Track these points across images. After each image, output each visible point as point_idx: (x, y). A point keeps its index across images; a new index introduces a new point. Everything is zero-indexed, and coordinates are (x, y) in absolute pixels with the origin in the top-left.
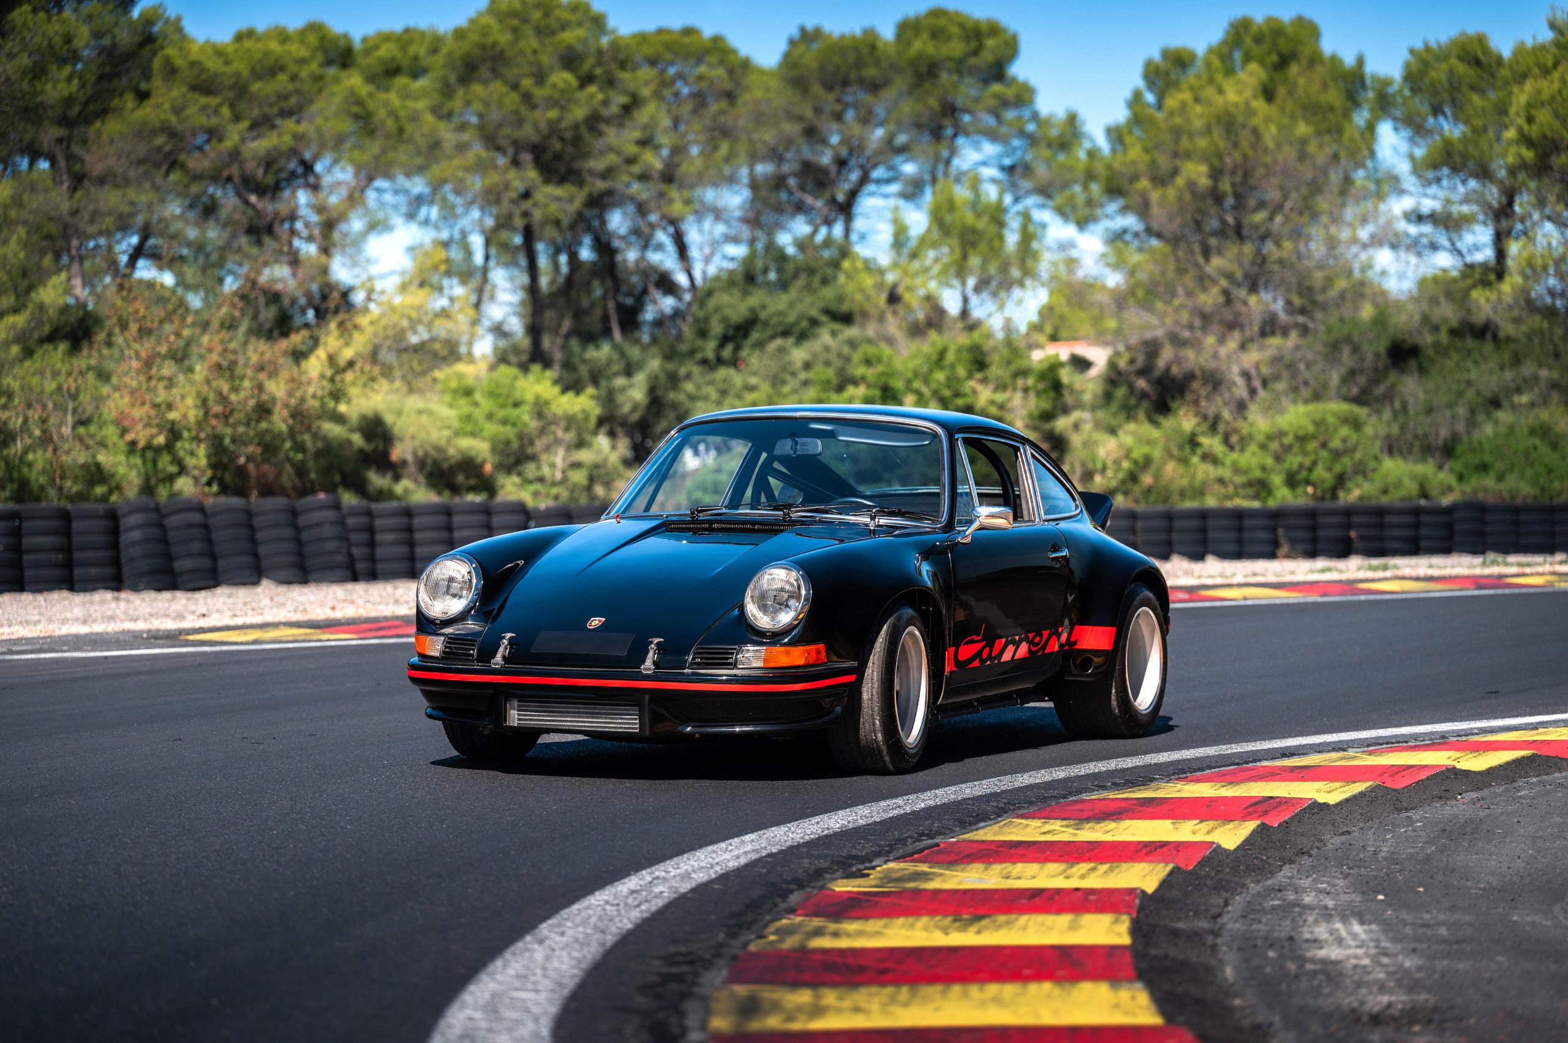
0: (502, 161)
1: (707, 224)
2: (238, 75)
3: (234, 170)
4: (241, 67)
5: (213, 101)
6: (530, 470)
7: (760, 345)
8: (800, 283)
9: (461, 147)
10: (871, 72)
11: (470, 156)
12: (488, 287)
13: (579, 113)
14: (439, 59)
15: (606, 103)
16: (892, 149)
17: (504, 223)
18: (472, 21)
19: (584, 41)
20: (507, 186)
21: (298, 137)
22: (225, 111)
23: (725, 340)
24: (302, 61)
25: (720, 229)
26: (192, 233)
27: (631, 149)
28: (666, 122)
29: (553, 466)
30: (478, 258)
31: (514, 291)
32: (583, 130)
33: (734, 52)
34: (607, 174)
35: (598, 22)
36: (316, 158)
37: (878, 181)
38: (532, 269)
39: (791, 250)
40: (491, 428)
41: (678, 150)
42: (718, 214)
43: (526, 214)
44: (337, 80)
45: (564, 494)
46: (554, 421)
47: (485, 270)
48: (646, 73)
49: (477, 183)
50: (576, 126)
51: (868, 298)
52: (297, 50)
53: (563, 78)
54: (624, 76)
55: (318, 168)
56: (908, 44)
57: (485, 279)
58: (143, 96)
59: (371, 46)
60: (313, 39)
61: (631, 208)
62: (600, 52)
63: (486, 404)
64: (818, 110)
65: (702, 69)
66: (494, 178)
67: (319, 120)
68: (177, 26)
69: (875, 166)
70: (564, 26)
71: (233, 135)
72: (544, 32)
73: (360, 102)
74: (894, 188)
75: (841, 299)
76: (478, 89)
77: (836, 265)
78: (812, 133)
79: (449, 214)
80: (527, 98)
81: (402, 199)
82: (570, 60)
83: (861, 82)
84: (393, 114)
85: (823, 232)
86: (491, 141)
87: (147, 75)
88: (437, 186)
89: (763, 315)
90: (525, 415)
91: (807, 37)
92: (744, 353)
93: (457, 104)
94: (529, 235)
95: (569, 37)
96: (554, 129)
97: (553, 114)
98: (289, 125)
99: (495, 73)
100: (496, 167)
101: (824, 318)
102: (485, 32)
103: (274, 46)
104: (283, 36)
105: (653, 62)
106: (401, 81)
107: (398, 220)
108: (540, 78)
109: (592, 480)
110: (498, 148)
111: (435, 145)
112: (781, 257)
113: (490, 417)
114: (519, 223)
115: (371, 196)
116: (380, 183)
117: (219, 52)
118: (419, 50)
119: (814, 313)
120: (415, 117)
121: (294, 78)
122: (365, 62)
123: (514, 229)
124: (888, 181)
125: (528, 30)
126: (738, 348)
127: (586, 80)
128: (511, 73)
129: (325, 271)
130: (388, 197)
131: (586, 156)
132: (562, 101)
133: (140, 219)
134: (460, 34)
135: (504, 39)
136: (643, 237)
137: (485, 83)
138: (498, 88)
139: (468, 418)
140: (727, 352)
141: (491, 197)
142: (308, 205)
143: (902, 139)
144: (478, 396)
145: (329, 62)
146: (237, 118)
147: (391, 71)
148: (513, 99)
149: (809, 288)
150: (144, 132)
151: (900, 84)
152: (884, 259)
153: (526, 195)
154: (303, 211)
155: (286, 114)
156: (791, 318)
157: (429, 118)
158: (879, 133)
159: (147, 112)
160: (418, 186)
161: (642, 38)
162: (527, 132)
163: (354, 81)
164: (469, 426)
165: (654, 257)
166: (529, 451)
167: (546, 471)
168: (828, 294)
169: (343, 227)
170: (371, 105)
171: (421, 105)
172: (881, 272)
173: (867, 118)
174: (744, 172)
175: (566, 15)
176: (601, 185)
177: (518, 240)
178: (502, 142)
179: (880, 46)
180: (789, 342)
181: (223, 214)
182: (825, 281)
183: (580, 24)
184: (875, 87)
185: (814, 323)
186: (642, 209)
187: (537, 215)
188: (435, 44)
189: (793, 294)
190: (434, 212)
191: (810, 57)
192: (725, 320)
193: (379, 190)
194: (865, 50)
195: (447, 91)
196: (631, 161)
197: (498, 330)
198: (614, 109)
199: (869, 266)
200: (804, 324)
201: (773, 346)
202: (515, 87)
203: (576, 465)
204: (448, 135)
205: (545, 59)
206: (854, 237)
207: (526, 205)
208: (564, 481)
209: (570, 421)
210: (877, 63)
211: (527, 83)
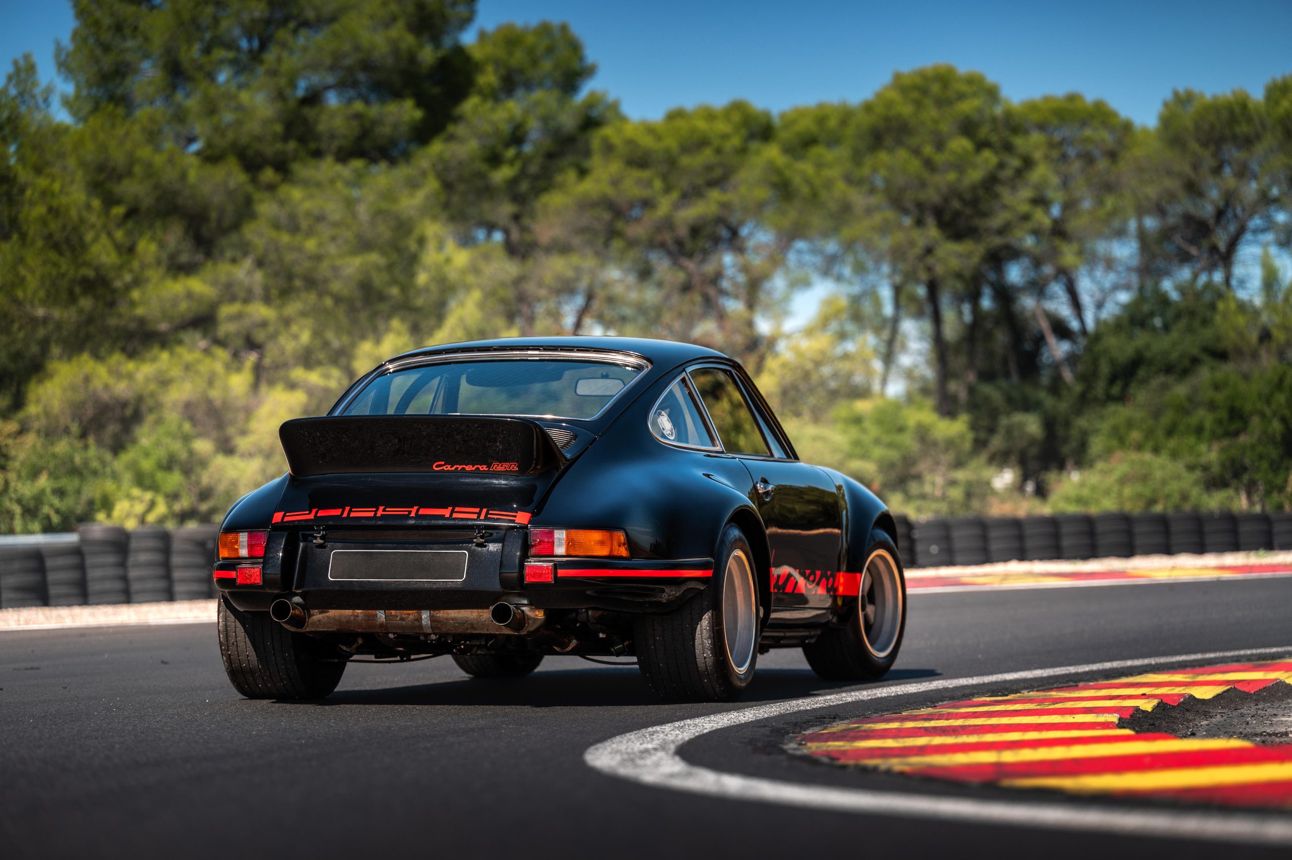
0: (908, 221)
1: (1099, 273)
2: (667, 151)
3: (668, 237)
4: (671, 143)
5: (645, 174)
6: (914, 488)
7: (1144, 381)
8: (1182, 324)
9: (869, 211)
10: (1243, 129)
11: (877, 218)
12: (899, 337)
13: (975, 175)
14: (850, 131)
15: (1001, 166)
16: (1266, 200)
17: (910, 276)
18: (878, 95)
19: (980, 111)
20: (912, 243)
21: (725, 206)
22: (658, 184)
23: (1112, 380)
24: (725, 137)
25: (1110, 279)
26: (633, 296)
27: (1024, 208)
28: (1055, 180)
29: (933, 484)
30: (888, 309)
31: (921, 339)
32: (981, 192)
33: (1114, 114)
34: (1003, 231)
35: (992, 93)
36: (742, 223)
37: (1256, 231)
38: (937, 319)
39: (1174, 296)
40: (878, 452)
41: (1069, 206)
42: (1110, 263)
43: (929, 269)
44: (758, 153)
45: (944, 508)
46: (935, 444)
47: (895, 321)
48: (1036, 137)
49: (884, 243)
50: (974, 188)
51: (1241, 335)
52: (722, 127)
53: (960, 144)
54: (1019, 142)
55: (744, 231)
56: (1277, 103)
57: (895, 331)
58: (583, 172)
59: (789, 121)
60: (736, 117)
61: (1026, 262)
62: (994, 120)
63: (873, 431)
64: (1195, 167)
65: (1088, 132)
66: (899, 237)
67: (743, 190)
68: (614, 107)
69: (1251, 216)
70: (961, 97)
71: (664, 206)
72: (942, 102)
73: (778, 171)
74: (1269, 237)
75: (1218, 339)
76: (883, 156)
77: (1213, 307)
78: (1193, 189)
79: (860, 269)
80: (929, 164)
81: (818, 260)
82: (968, 127)
83: (1235, 138)
84: (808, 181)
85: (1203, 279)
86: (897, 203)
87: (587, 153)
88: (849, 246)
89: (1148, 355)
90: (908, 441)
91: (1183, 100)
92: (1132, 390)
93: (866, 171)
94: (933, 288)
95: (967, 107)
96: (954, 192)
97: (952, 176)
98: (715, 195)
99: (899, 142)
100: (900, 226)
101: (1205, 357)
102: (889, 104)
103: (701, 125)
104: (710, 115)
105: (1042, 127)
106: (817, 151)
107: (815, 278)
108: (940, 145)
109: (969, 495)
110: (905, 211)
111: (846, 209)
112: (1164, 301)
113: (877, 442)
114: (924, 276)
115: (792, 257)
116: (800, 245)
117: (650, 130)
118: (833, 123)
119: (1195, 351)
120: (829, 185)
121: (719, 151)
122: (784, 135)
123: (917, 281)
124: (1264, 230)
125: (928, 102)
126: (1126, 386)
127: (981, 145)
128: (914, 141)
129: (750, 324)
130: (808, 258)
131: (985, 215)
132: (960, 166)
133: (584, 284)
134: (868, 107)
135: (906, 110)
136: (1038, 288)
137: (891, 150)
138: (902, 154)
139: (857, 443)
140: (1116, 390)
141: (897, 254)
142: (734, 266)
143: (1275, 192)
144: (867, 424)
145: (752, 136)
146: (668, 190)
147: (807, 142)
148: (915, 165)
149: (1190, 330)
150: (586, 204)
151: (1269, 141)
152: (1258, 301)
153: (929, 251)
154: (730, 272)
155: (713, 184)
156: (1174, 356)
157: (841, 186)
158: (1254, 185)
159: (589, 187)
160: (832, 246)
161: (1032, 107)
162: (932, 196)
163: (772, 152)
164: (859, 450)
165: (1050, 306)
166: (914, 471)
167: (927, 489)
168: (1207, 334)
169: (767, 285)
170: (788, 173)
171: (834, 173)
172: (1256, 313)
173: (1243, 173)
174: (1132, 225)
175: (963, 88)
176: (997, 241)
177: (921, 291)
178: (909, 205)
179: (1251, 106)
180: (1170, 379)
181: (657, 276)
182: (1205, 322)
183: (975, 95)
184: (1247, 142)
185: (1195, 361)
186: (1037, 263)
187: (939, 270)
188: (846, 115)
189: (1175, 334)
190: (847, 271)
191: (1187, 118)
192: (1113, 362)
193: (799, 252)
194: (1237, 110)
195: (857, 158)
196: (1026, 217)
197: (909, 374)
198: (1008, 173)
199: (1242, 307)
200: (1186, 363)
201: (1156, 382)
202: (916, 152)
203: (953, 483)
204: (858, 199)
205: (944, 127)
206: (1234, 282)
207: (930, 260)
208: (944, 498)
209: (950, 444)
210: (1249, 120)
211: (928, 150)
